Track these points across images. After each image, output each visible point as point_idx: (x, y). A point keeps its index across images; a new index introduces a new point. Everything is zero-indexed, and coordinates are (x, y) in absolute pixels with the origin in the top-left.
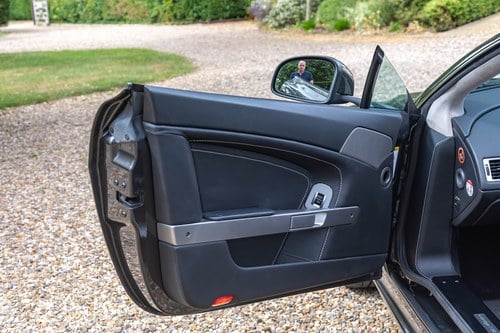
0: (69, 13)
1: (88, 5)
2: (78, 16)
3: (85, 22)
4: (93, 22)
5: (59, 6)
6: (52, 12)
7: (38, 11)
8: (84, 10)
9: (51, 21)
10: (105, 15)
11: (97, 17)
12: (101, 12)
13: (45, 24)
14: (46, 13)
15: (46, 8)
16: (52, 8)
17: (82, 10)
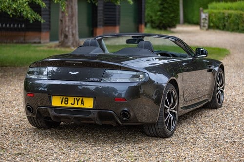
0: (220, 23)
1: (231, 19)
2: (225, 25)
3: (228, 30)
4: (233, 30)
5: (215, 18)
6: (210, 21)
7: (203, 19)
8: (229, 21)
9: (210, 27)
10: (240, 27)
11: (236, 27)
12: (238, 24)
13: (205, 29)
14: (207, 22)
15: (207, 18)
16: (211, 18)
17: (227, 21)
